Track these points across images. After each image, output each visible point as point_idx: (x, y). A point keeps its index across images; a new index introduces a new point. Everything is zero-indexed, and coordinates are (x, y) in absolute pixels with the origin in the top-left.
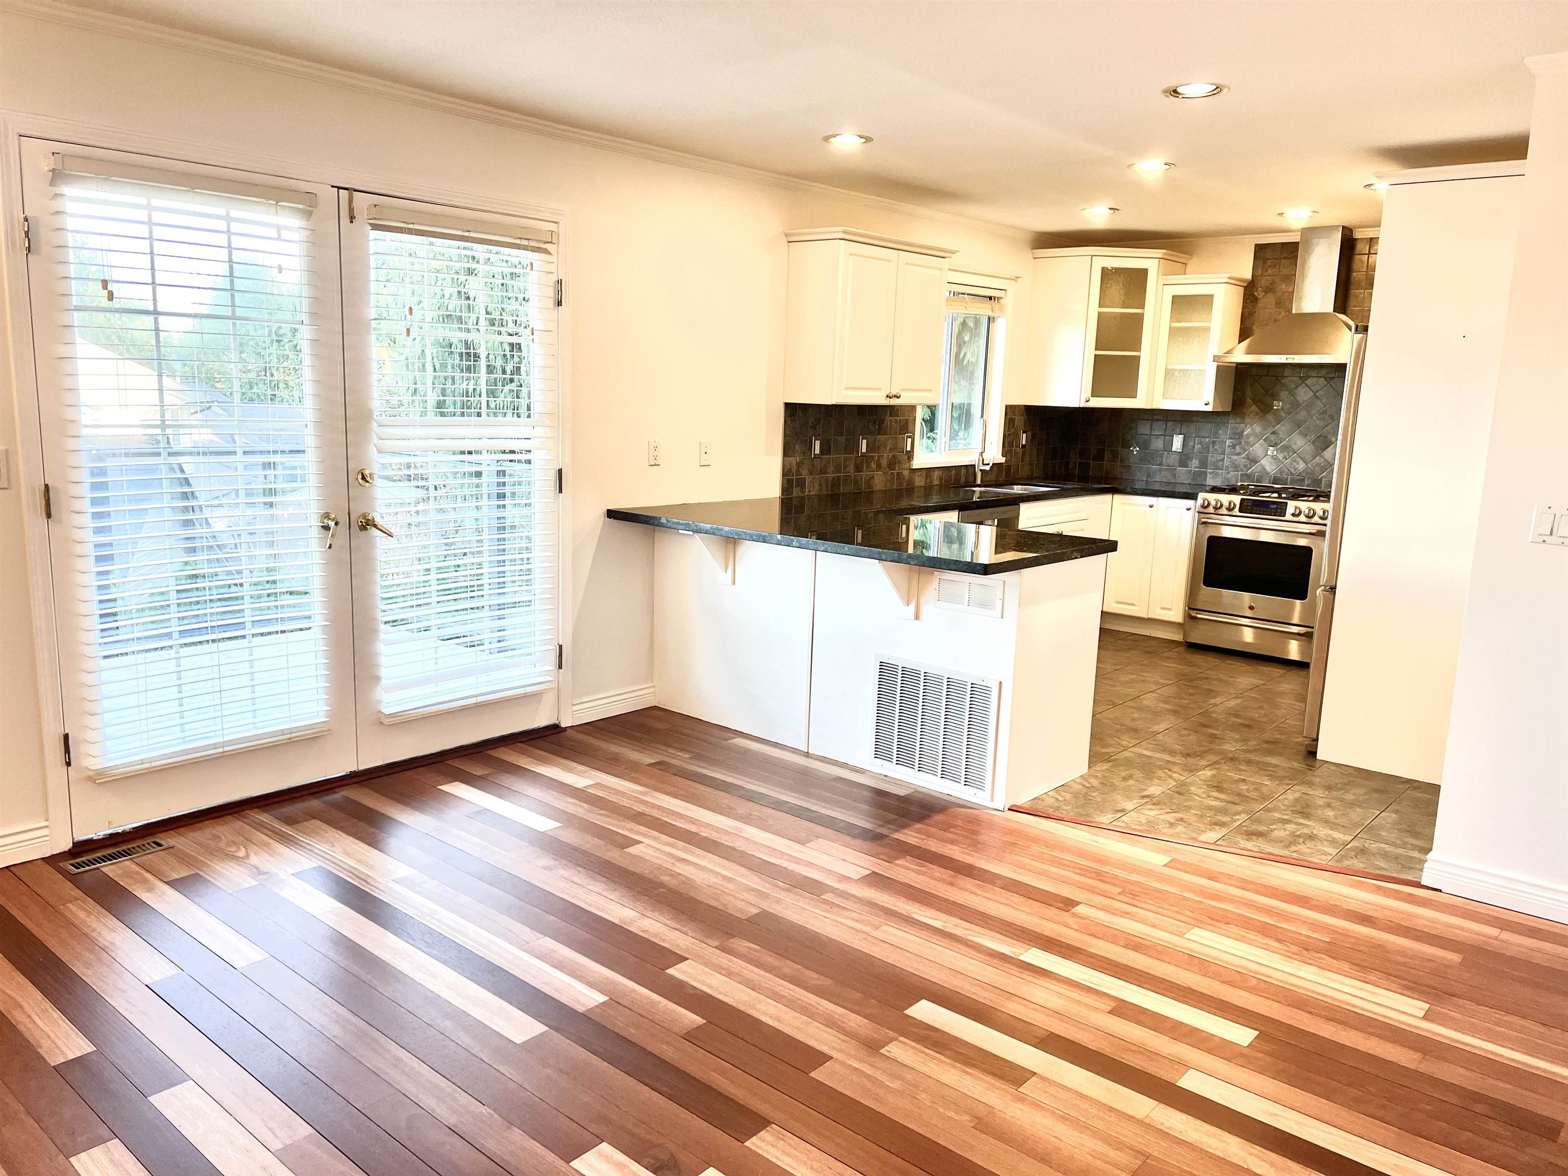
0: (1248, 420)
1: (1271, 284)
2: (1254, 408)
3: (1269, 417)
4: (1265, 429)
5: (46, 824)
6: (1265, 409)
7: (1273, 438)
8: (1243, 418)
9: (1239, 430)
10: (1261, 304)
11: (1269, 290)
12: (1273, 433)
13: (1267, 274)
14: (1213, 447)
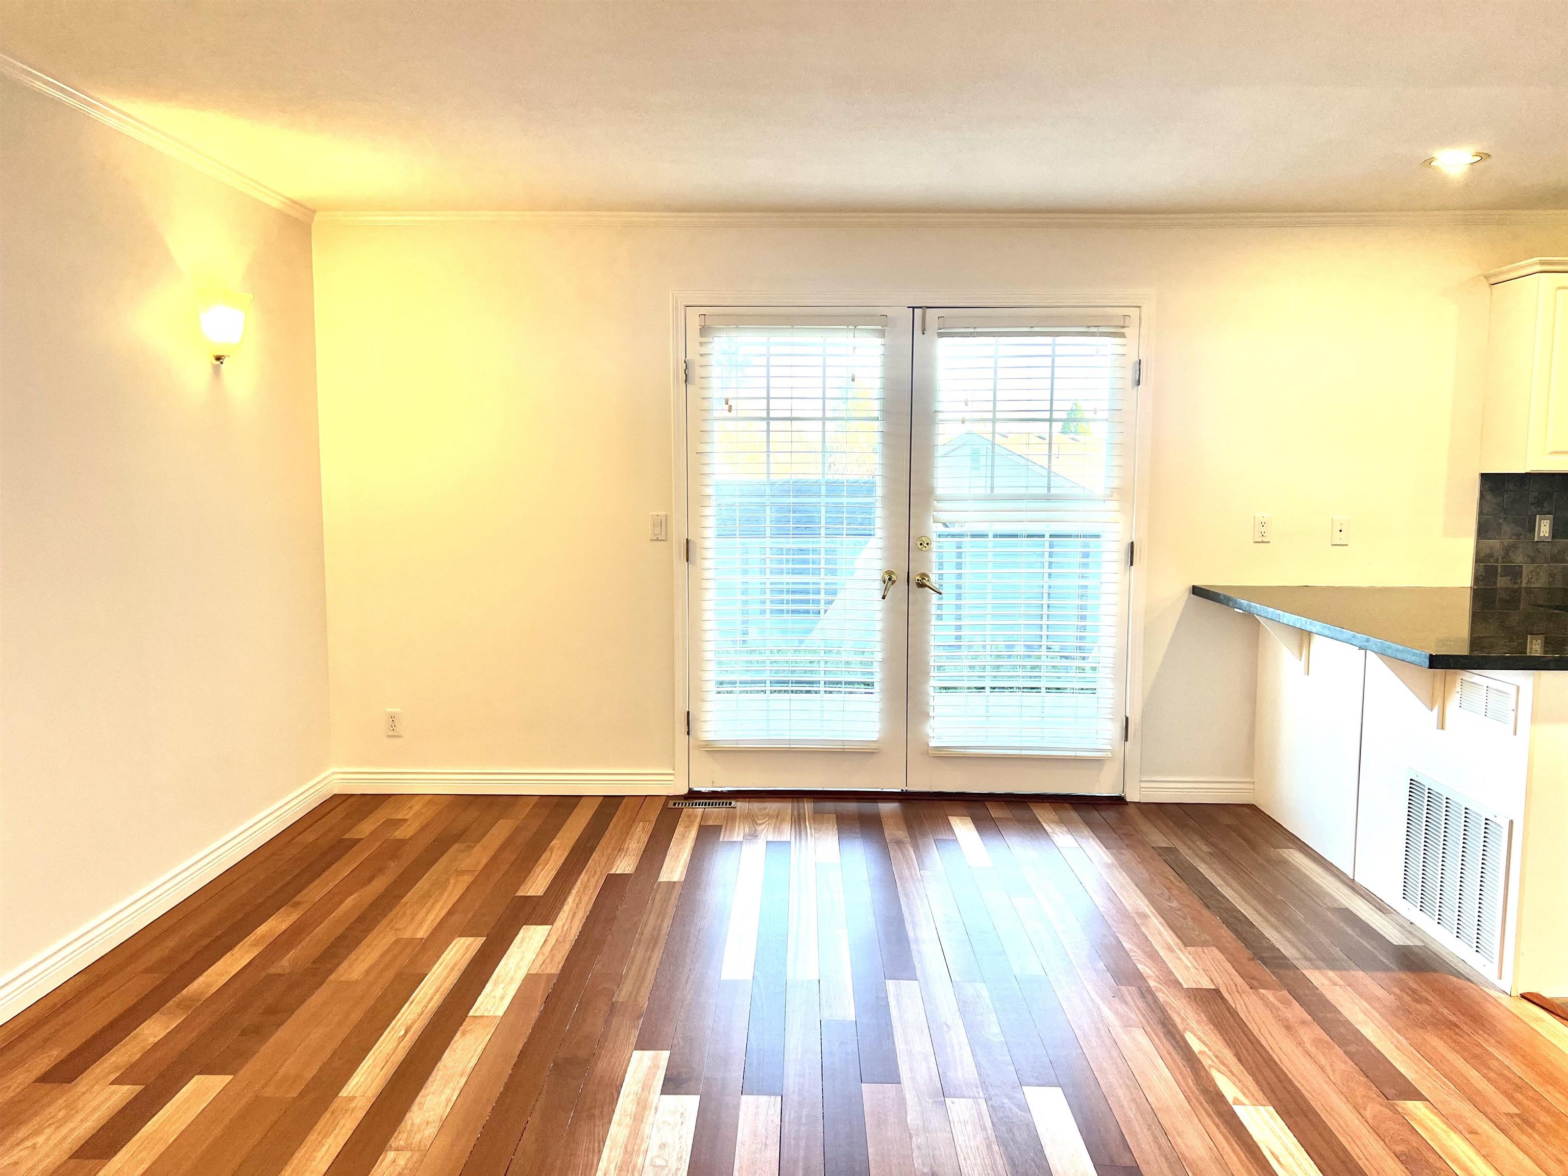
5: (672, 772)
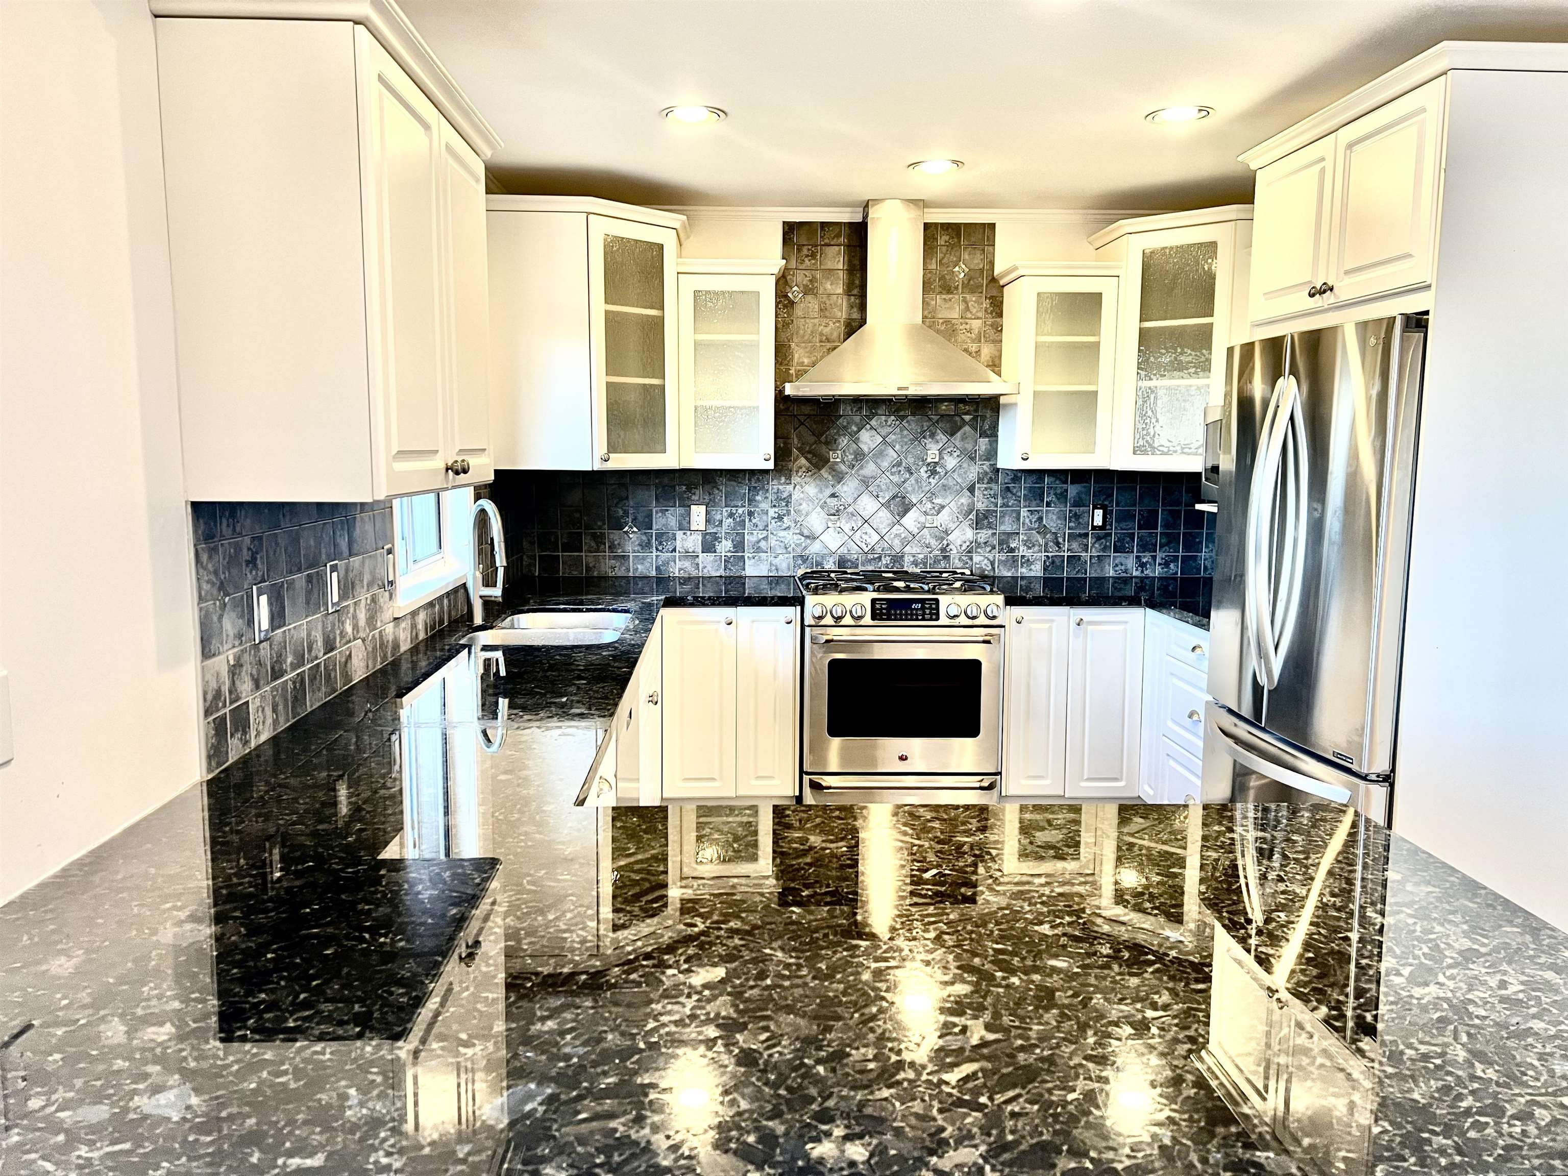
0: (796, 479)
1: (811, 281)
2: (803, 461)
3: (824, 472)
4: (821, 491)
6: (819, 462)
7: (833, 502)
8: (789, 478)
9: (785, 495)
10: (799, 311)
11: (808, 291)
12: (833, 495)
13: (803, 267)
14: (750, 520)
